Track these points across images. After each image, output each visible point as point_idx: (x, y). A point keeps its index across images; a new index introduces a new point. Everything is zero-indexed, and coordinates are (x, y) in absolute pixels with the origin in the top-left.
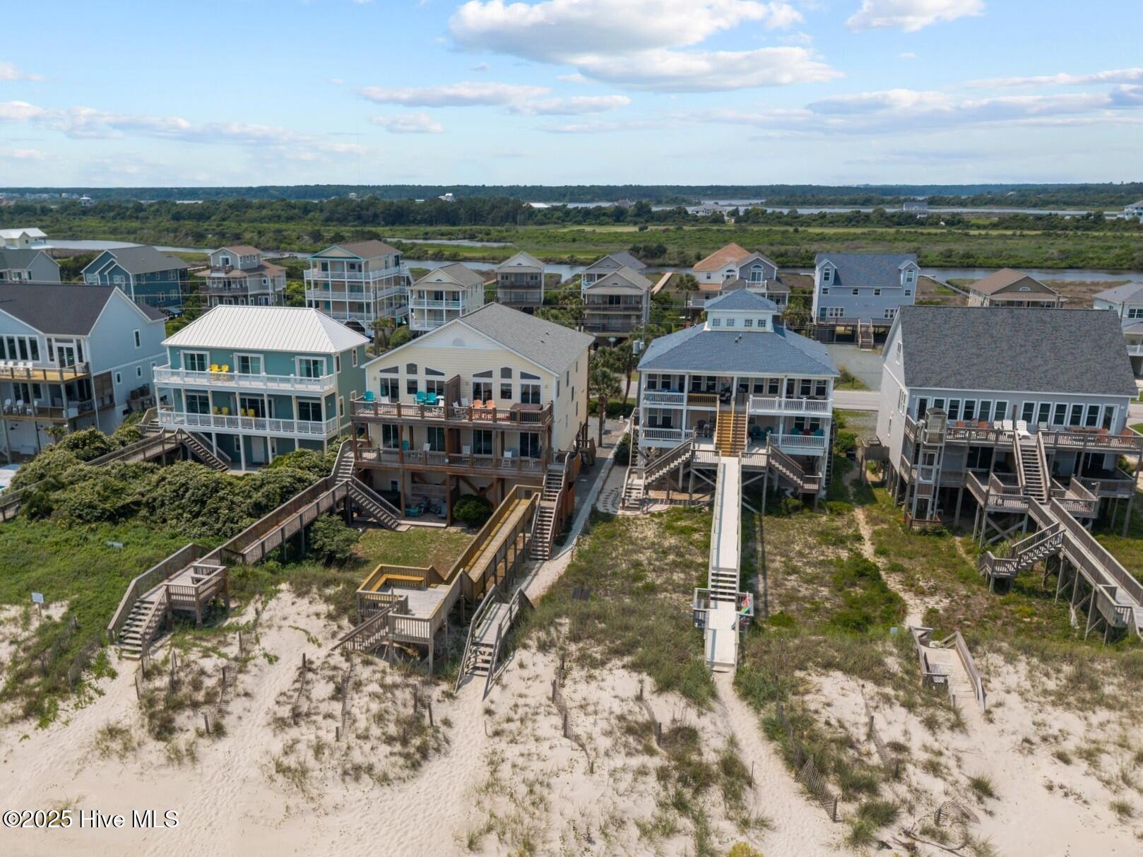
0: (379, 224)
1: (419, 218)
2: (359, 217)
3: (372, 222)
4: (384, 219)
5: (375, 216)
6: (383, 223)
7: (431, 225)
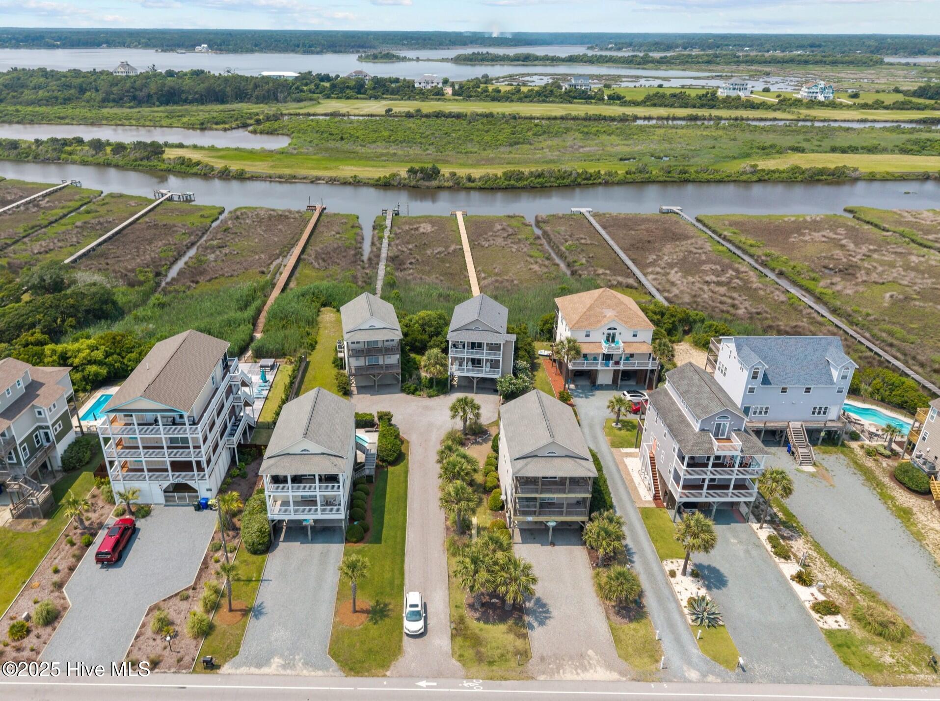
0: (154, 104)
1: (190, 97)
2: (134, 98)
3: (147, 101)
4: (158, 99)
5: (149, 96)
6: (157, 103)
7: (203, 104)
